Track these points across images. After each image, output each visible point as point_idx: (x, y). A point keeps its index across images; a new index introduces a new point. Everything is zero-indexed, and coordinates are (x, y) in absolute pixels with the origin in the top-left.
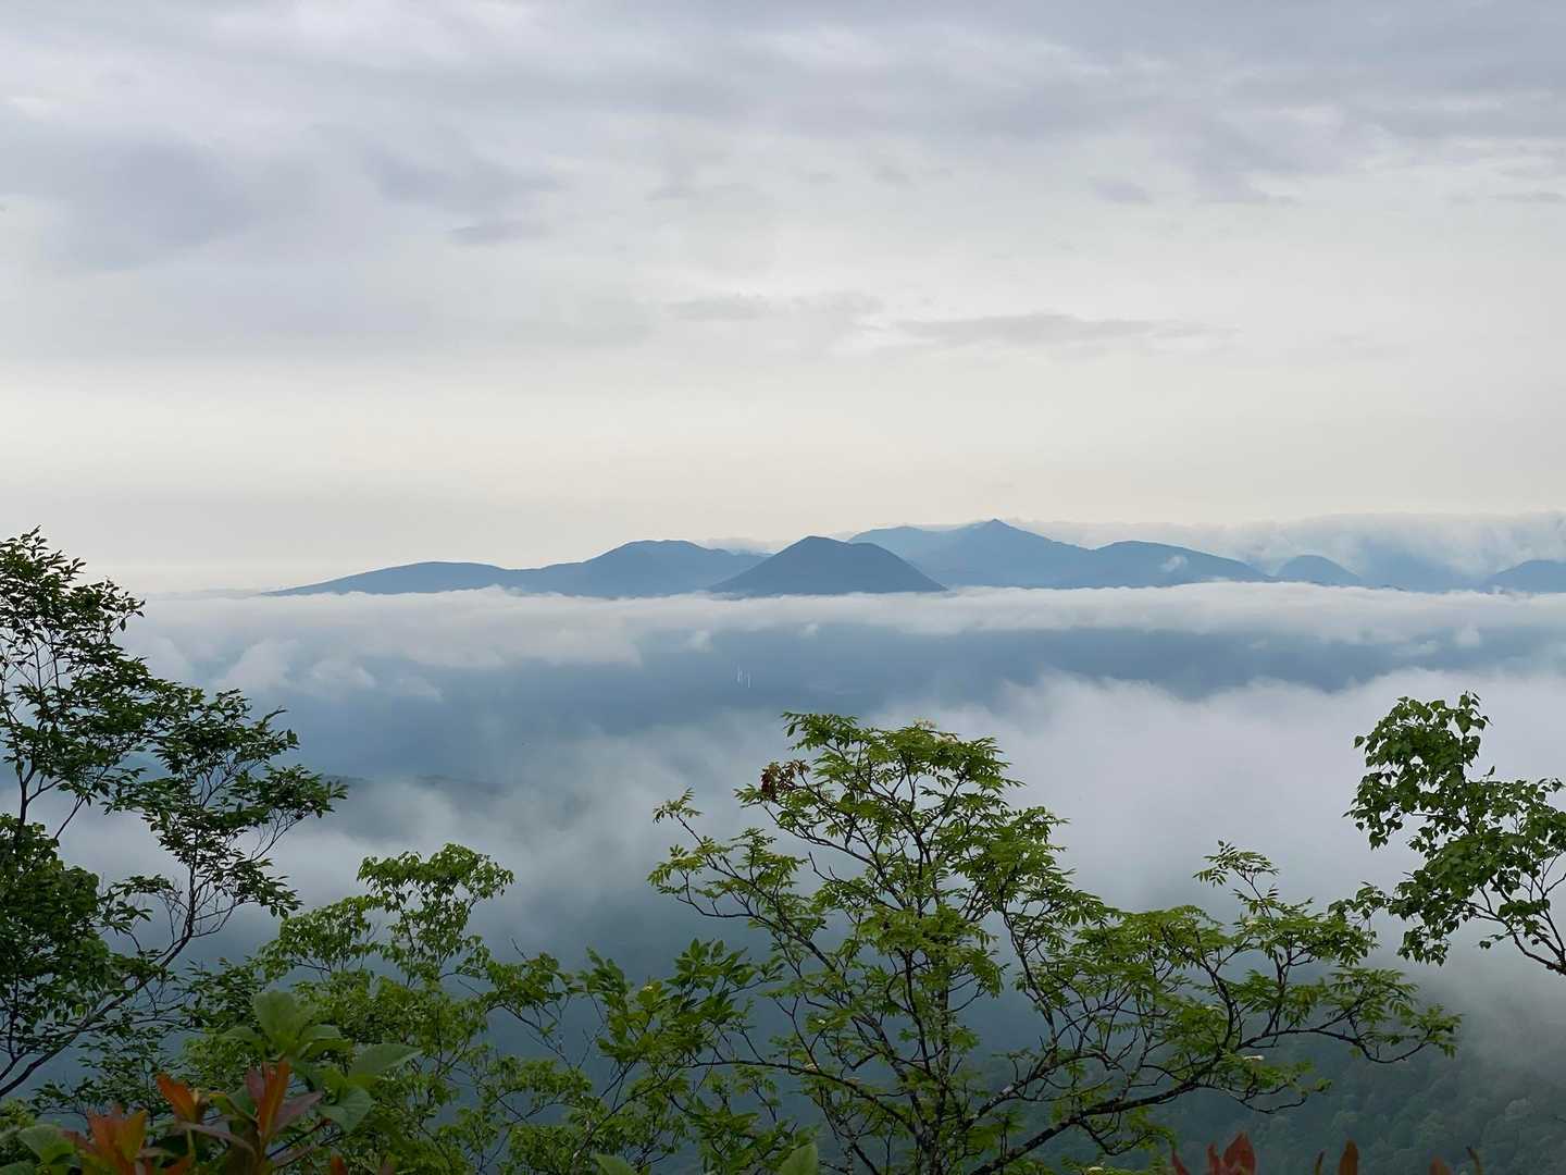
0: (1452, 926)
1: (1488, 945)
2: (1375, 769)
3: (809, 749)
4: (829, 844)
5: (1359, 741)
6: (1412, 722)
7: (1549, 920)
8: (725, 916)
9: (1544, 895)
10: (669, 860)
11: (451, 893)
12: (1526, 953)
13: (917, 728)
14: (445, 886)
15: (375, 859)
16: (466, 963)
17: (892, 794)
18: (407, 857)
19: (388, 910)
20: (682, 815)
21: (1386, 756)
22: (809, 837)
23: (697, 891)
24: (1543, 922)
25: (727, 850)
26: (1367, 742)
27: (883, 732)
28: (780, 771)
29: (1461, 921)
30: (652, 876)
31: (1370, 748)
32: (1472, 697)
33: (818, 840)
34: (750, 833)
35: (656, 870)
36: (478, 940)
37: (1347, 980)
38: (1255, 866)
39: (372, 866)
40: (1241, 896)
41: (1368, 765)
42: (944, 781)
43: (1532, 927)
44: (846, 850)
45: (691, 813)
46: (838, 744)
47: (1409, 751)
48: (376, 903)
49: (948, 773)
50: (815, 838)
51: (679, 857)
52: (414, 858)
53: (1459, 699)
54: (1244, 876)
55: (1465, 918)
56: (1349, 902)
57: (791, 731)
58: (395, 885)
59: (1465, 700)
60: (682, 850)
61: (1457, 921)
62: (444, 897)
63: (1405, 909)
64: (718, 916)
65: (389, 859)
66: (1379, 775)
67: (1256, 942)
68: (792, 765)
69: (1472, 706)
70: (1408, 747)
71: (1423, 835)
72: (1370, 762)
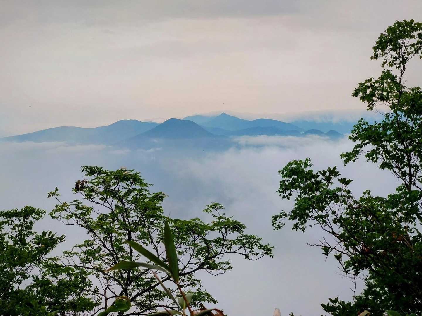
0: (306, 222)
1: (311, 226)
2: (284, 179)
3: (90, 176)
4: (99, 203)
5: (279, 172)
6: (293, 166)
7: (328, 220)
8: (71, 225)
9: (327, 213)
10: (55, 209)
11: (28, 219)
12: (324, 229)
13: (122, 170)
14: (25, 218)
15: (4, 211)
16: (33, 239)
17: (115, 189)
18: (14, 210)
19: (9, 225)
20: (56, 196)
21: (286, 176)
22: (93, 201)
23: (63, 218)
24: (327, 221)
25: (69, 206)
26: (281, 172)
27: (110, 171)
28: (80, 183)
29: (308, 220)
30: (50, 213)
31: (282, 173)
32: (309, 159)
33: (96, 202)
34: (75, 201)
35: (52, 211)
36: (36, 233)
37: (243, 238)
38: (219, 207)
39: (3, 213)
40: (214, 216)
41: (282, 178)
42: (128, 185)
43: (324, 222)
44: (104, 205)
45: (58, 195)
46: (98, 175)
47: (291, 174)
48: (6, 223)
49: (129, 183)
50: (94, 202)
51: (58, 208)
52: (16, 210)
53: (306, 159)
54: (216, 210)
55: (309, 220)
56: (278, 216)
57: (83, 171)
58: (10, 218)
59: (307, 160)
60: (58, 205)
61: (307, 220)
62: (26, 220)
63: (293, 218)
64: (69, 224)
65: (8, 211)
66: (285, 181)
67: (216, 228)
68: (84, 181)
69: (309, 161)
70: (291, 173)
71: (298, 197)
72: (282, 177)
